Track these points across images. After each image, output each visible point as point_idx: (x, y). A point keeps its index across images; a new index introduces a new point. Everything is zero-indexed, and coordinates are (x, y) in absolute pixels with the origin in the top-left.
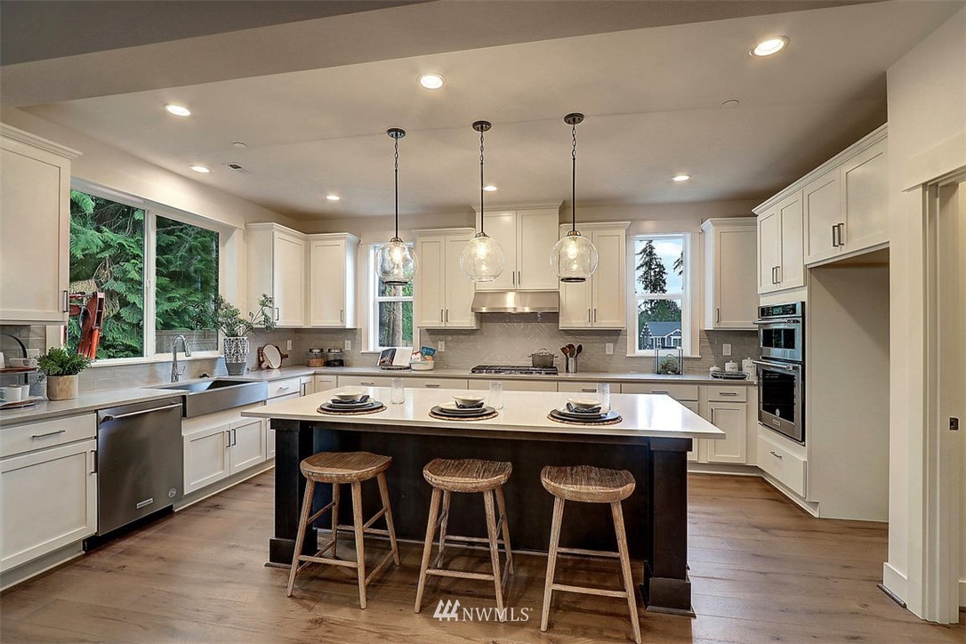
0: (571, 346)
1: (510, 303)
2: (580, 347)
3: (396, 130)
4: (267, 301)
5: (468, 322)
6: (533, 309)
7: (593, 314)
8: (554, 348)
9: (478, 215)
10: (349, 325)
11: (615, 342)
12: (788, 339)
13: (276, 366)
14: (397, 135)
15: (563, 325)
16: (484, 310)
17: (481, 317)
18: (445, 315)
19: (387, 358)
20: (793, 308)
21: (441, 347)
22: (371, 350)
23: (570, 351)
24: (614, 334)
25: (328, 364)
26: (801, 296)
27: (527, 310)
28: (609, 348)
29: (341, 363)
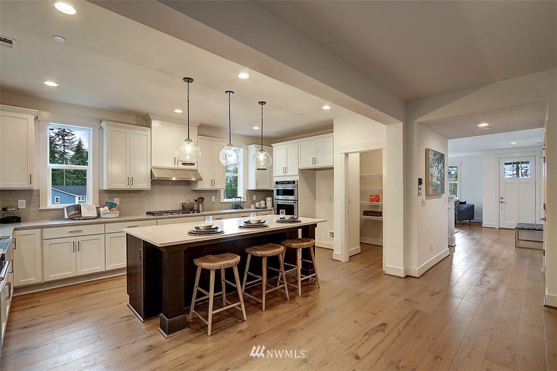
3: (189, 79)
5: (146, 185)
6: (178, 178)
7: (213, 182)
11: (216, 196)
12: (290, 192)
14: (188, 81)
15: (200, 187)
16: (158, 178)
18: (130, 181)
20: (294, 182)
21: (117, 201)
24: (215, 192)
26: (297, 178)
28: (213, 199)
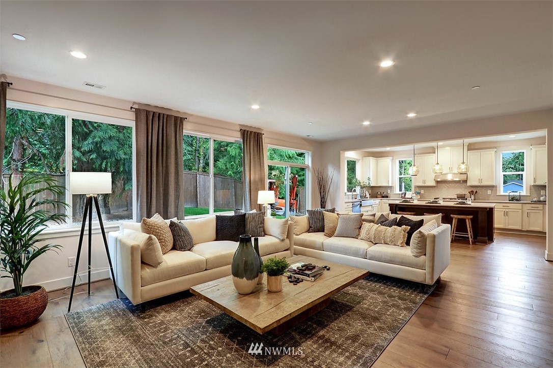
0: (472, 191)
1: (450, 177)
2: (476, 192)
4: (369, 179)
5: (433, 184)
7: (480, 180)
8: (465, 192)
9: (436, 149)
10: (390, 185)
11: (492, 190)
13: (368, 197)
15: (469, 184)
16: (439, 180)
17: (438, 182)
18: (424, 181)
19: (403, 195)
21: (422, 192)
22: (397, 193)
23: (472, 193)
24: (492, 187)
25: (383, 197)
27: (457, 179)
28: (489, 192)
29: (387, 197)
